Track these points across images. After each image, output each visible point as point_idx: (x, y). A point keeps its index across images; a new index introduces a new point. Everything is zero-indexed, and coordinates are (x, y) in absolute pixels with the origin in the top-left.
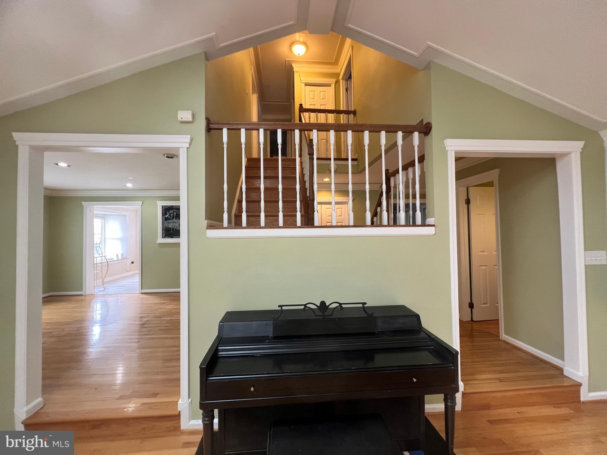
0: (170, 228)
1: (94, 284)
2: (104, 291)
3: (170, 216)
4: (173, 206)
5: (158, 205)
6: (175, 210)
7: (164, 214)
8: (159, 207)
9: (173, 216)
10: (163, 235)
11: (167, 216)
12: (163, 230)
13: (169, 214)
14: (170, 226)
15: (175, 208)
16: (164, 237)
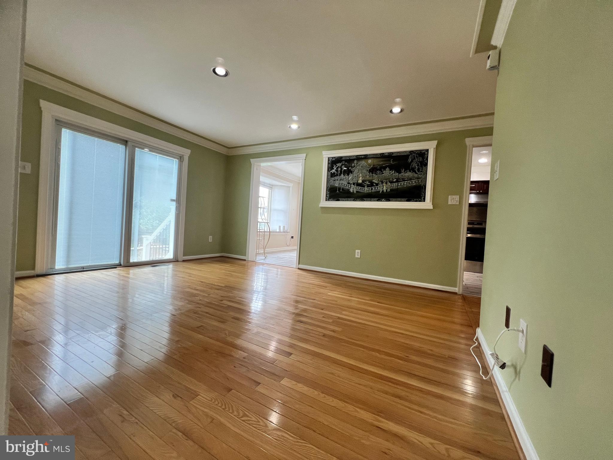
0: (336, 187)
1: (257, 252)
2: (264, 260)
3: (337, 171)
4: (341, 157)
5: (324, 156)
6: (344, 163)
7: (330, 168)
8: (324, 159)
9: (341, 171)
10: (326, 196)
11: (333, 171)
12: (327, 190)
13: (336, 168)
14: (336, 185)
15: (344, 160)
16: (328, 199)
